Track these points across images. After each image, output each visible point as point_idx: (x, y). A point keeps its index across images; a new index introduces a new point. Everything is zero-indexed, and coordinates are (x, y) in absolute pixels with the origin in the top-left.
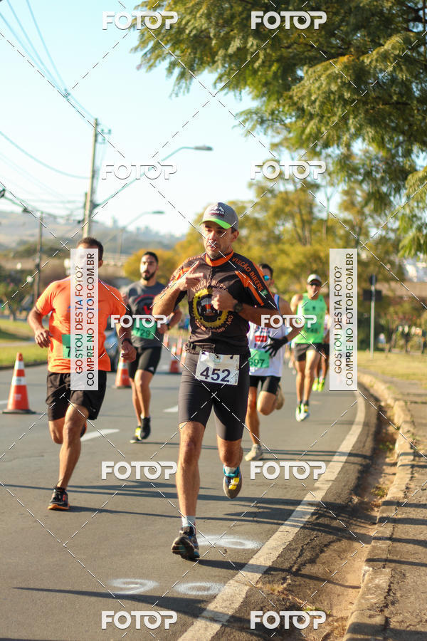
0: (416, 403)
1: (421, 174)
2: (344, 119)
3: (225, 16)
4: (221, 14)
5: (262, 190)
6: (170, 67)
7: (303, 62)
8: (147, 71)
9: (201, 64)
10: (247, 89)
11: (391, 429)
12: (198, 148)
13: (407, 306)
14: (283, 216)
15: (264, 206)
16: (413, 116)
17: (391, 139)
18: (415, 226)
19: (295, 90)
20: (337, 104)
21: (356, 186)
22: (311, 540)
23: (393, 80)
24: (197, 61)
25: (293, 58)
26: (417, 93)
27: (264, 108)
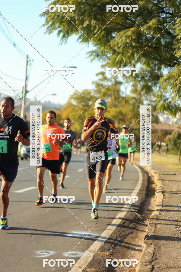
0: (164, 174)
1: (165, 77)
2: (133, 54)
3: (82, 11)
4: (80, 10)
5: (98, 85)
6: (58, 33)
7: (115, 30)
8: (49, 34)
9: (72, 31)
10: (91, 42)
11: (153, 186)
12: (70, 67)
13: (160, 134)
14: (107, 96)
15: (99, 91)
16: (162, 53)
17: (152, 63)
18: (163, 100)
19: (112, 42)
20: (130, 48)
21: (137, 83)
22: (120, 233)
23: (153, 37)
24: (70, 30)
25: (111, 29)
26: (163, 43)
27: (98, 50)
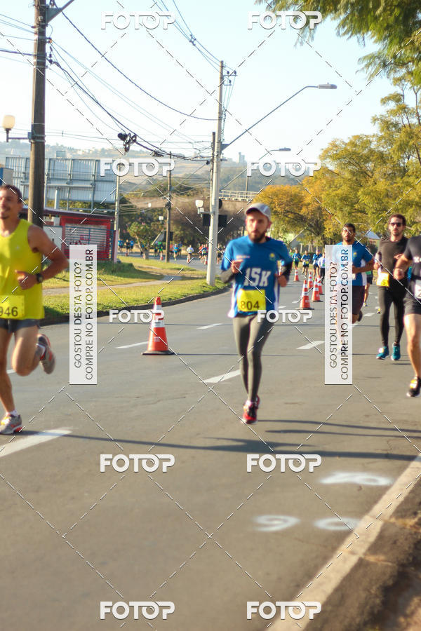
9: (324, 12)
10: (370, 33)
12: (322, 87)
14: (407, 150)
19: (417, 36)
24: (320, 9)
27: (386, 52)
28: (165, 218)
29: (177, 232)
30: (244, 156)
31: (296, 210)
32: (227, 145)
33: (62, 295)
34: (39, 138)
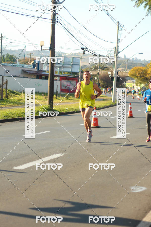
6: (145, 6)
8: (137, 8)
28: (97, 78)
29: (101, 83)
30: (126, 56)
31: (145, 76)
32: (120, 52)
33: (60, 105)
34: (53, 49)
